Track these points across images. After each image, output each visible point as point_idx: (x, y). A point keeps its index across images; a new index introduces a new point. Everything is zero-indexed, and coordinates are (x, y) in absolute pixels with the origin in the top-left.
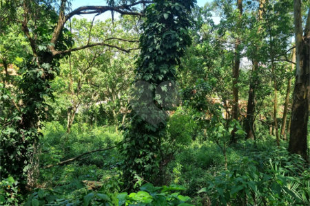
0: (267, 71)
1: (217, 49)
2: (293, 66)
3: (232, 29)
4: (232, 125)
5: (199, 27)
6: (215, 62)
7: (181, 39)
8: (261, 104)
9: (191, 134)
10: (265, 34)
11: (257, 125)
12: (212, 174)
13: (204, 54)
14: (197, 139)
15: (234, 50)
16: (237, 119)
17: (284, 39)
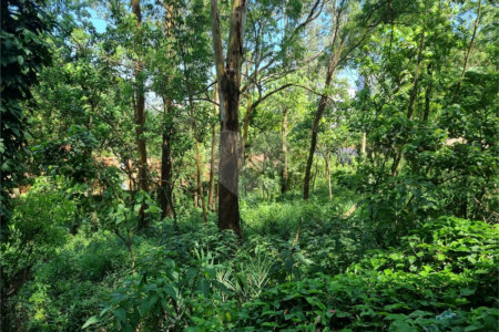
0: (185, 113)
1: (104, 74)
2: (217, 108)
3: (126, 45)
4: (139, 201)
5: (67, 33)
6: (103, 96)
7: (28, 52)
8: (180, 164)
9: (68, 224)
10: (177, 58)
11: (176, 194)
12: (111, 286)
13: (82, 81)
14: (80, 231)
15: (134, 79)
16: (147, 190)
17: (203, 69)
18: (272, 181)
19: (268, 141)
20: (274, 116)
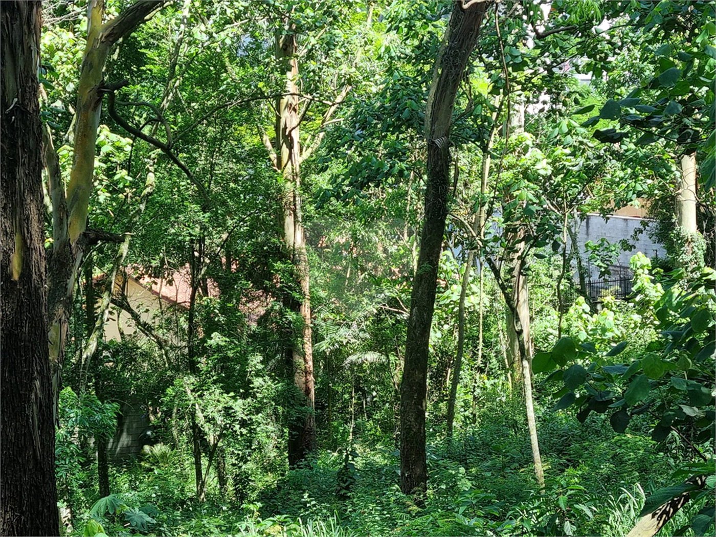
18: (239, 406)
19: (206, 201)
20: (234, 72)
